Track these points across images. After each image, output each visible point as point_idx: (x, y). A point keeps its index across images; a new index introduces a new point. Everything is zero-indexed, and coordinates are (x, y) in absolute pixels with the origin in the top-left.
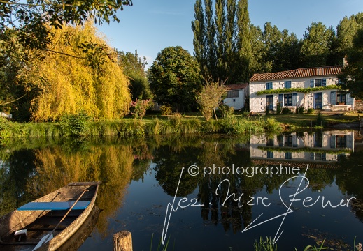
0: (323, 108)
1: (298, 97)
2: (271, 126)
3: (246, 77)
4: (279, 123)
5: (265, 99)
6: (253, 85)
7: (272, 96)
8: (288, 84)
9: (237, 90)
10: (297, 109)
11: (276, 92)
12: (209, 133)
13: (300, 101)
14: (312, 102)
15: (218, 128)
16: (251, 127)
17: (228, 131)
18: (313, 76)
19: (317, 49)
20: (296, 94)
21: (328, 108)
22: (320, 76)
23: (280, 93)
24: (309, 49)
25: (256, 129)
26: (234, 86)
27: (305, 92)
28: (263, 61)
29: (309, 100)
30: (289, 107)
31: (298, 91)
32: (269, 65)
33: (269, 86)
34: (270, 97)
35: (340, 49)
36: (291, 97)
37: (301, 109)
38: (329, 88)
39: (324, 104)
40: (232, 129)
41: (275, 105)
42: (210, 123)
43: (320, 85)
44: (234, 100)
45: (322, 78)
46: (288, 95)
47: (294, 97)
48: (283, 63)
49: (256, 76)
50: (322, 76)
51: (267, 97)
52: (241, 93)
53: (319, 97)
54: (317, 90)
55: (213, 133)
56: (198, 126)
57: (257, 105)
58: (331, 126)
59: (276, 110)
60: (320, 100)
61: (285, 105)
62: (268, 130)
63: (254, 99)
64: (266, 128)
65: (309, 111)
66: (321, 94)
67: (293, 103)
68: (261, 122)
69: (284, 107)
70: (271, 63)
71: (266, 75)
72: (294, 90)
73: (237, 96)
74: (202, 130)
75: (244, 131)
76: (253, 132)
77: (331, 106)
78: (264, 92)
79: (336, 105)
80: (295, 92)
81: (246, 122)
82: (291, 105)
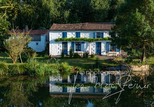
0: (102, 54)
1: (85, 44)
2: (64, 69)
3: (48, 22)
4: (70, 67)
5: (61, 45)
6: (52, 33)
7: (67, 43)
8: (78, 35)
9: (39, 35)
10: (84, 54)
11: (70, 40)
12: (15, 75)
13: (86, 48)
14: (94, 49)
15: (23, 71)
16: (50, 70)
17: (31, 73)
18: (95, 30)
19: (101, 5)
20: (84, 43)
21: (105, 54)
22: (100, 30)
23: (72, 41)
24: (96, 4)
25: (53, 72)
26: (37, 31)
27: (90, 41)
28: (62, 9)
29: (92, 47)
30: (79, 52)
31: (85, 40)
32: (67, 14)
33: (64, 35)
34: (65, 44)
35: (116, 6)
36: (80, 45)
37: (86, 55)
38: (105, 39)
39: (102, 51)
40: (34, 72)
41: (69, 50)
42: (16, 66)
43: (100, 37)
44: (37, 44)
45: (101, 32)
46: (78, 43)
47: (82, 45)
48: (77, 12)
49: (55, 25)
50: (101, 30)
51: (63, 43)
52: (43, 38)
53: (99, 45)
54: (98, 40)
55: (19, 75)
56: (6, 69)
57: (55, 50)
58: (104, 69)
59: (69, 54)
60: (99, 48)
61: (76, 50)
62: (62, 71)
63: (53, 44)
64: (60, 70)
65: (92, 56)
66: (100, 43)
67: (82, 49)
68: (57, 65)
69: (75, 52)
70: (69, 12)
71: (62, 26)
72: (82, 39)
73: (40, 40)
74: (9, 72)
75: (43, 73)
76: (51, 74)
77: (107, 52)
78: (61, 40)
79: (110, 52)
80: (83, 41)
81: (46, 65)
82: (80, 50)
